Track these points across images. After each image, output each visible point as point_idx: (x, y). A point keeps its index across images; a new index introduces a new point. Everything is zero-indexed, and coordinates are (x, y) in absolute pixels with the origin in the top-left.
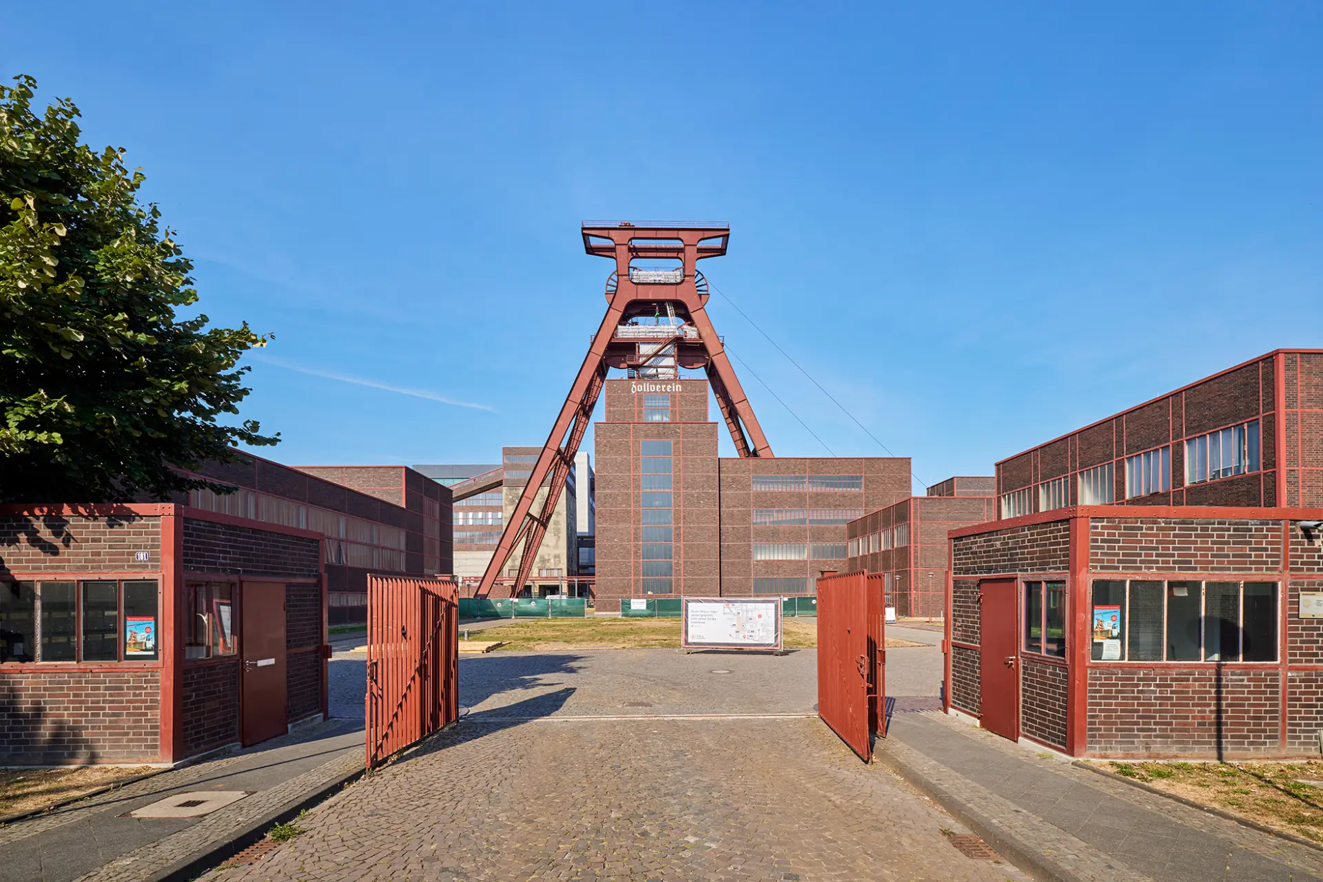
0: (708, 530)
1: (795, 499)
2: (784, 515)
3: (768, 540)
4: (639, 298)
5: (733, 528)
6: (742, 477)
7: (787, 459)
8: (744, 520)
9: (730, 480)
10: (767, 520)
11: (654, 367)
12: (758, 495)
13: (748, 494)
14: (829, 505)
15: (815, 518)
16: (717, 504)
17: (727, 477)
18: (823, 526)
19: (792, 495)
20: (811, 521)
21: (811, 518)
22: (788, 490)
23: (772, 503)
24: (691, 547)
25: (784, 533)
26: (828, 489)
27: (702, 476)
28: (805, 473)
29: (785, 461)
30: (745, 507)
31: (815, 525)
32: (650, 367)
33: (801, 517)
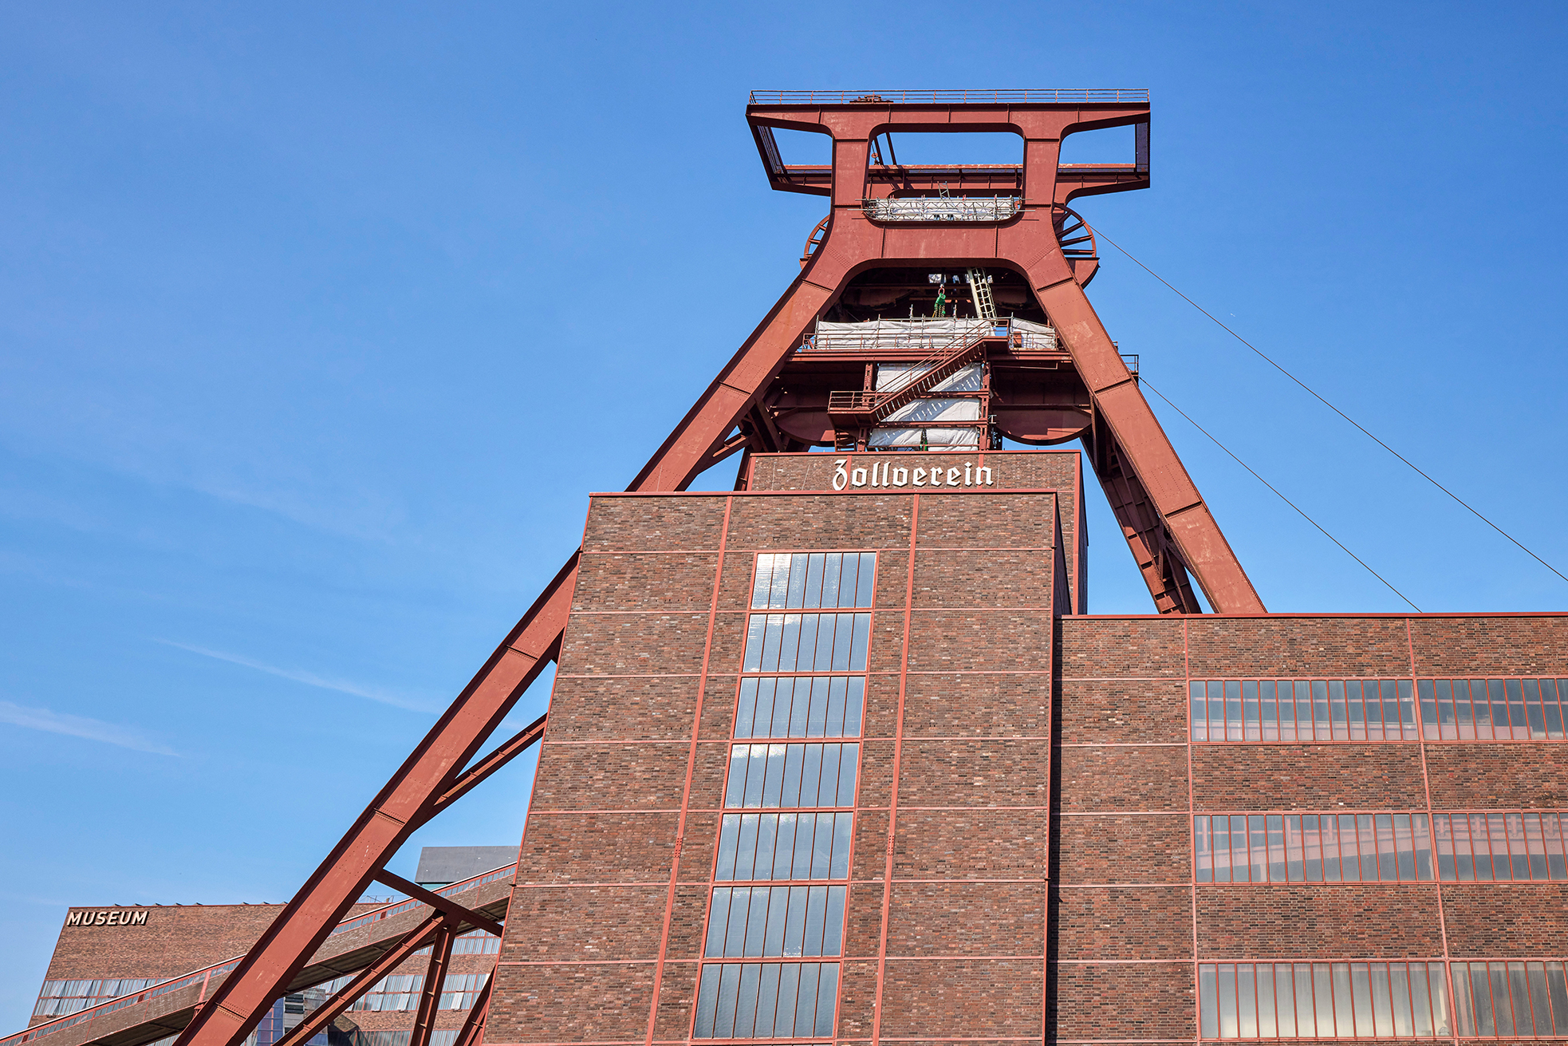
0: (1000, 901)
1: (1369, 771)
2: (1330, 838)
3: (1264, 950)
4: (888, 256)
5: (1114, 894)
6: (1148, 687)
7: (1325, 617)
8: (1160, 859)
9: (1100, 698)
10: (1260, 859)
11: (916, 427)
12: (1216, 757)
13: (1176, 754)
14: (1517, 797)
15: (1464, 850)
16: (1044, 788)
17: (1089, 688)
18: (1503, 882)
19: (1356, 755)
20: (1453, 864)
21: (1446, 849)
22: (1341, 736)
23: (1277, 786)
24: (918, 977)
25: (1336, 916)
26: (1503, 734)
27: (989, 681)
28: (1404, 668)
29: (1319, 627)
30: (1164, 803)
31: (1467, 879)
32: (903, 425)
33: (1405, 847)
